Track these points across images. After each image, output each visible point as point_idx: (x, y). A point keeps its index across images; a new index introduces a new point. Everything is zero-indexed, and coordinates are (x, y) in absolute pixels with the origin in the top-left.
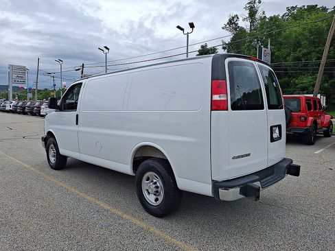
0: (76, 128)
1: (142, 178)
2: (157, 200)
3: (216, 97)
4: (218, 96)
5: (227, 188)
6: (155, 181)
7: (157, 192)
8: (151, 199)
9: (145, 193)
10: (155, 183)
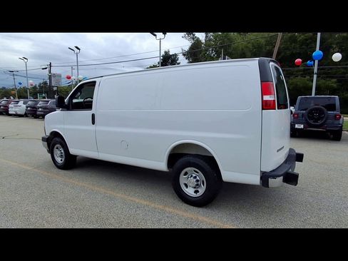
0: (92, 127)
1: (180, 173)
2: (196, 192)
3: (267, 98)
4: (268, 96)
5: (274, 177)
6: (194, 175)
7: (197, 185)
8: (190, 191)
9: (183, 187)
10: (195, 177)
